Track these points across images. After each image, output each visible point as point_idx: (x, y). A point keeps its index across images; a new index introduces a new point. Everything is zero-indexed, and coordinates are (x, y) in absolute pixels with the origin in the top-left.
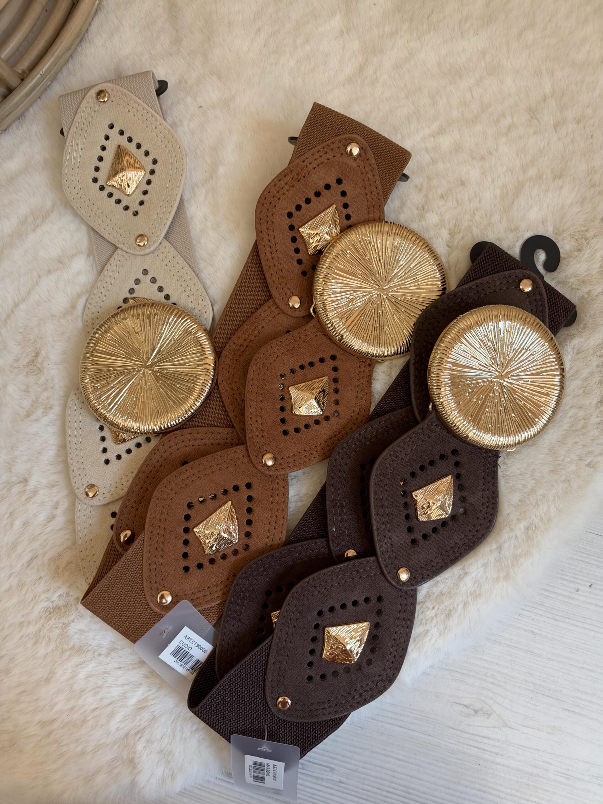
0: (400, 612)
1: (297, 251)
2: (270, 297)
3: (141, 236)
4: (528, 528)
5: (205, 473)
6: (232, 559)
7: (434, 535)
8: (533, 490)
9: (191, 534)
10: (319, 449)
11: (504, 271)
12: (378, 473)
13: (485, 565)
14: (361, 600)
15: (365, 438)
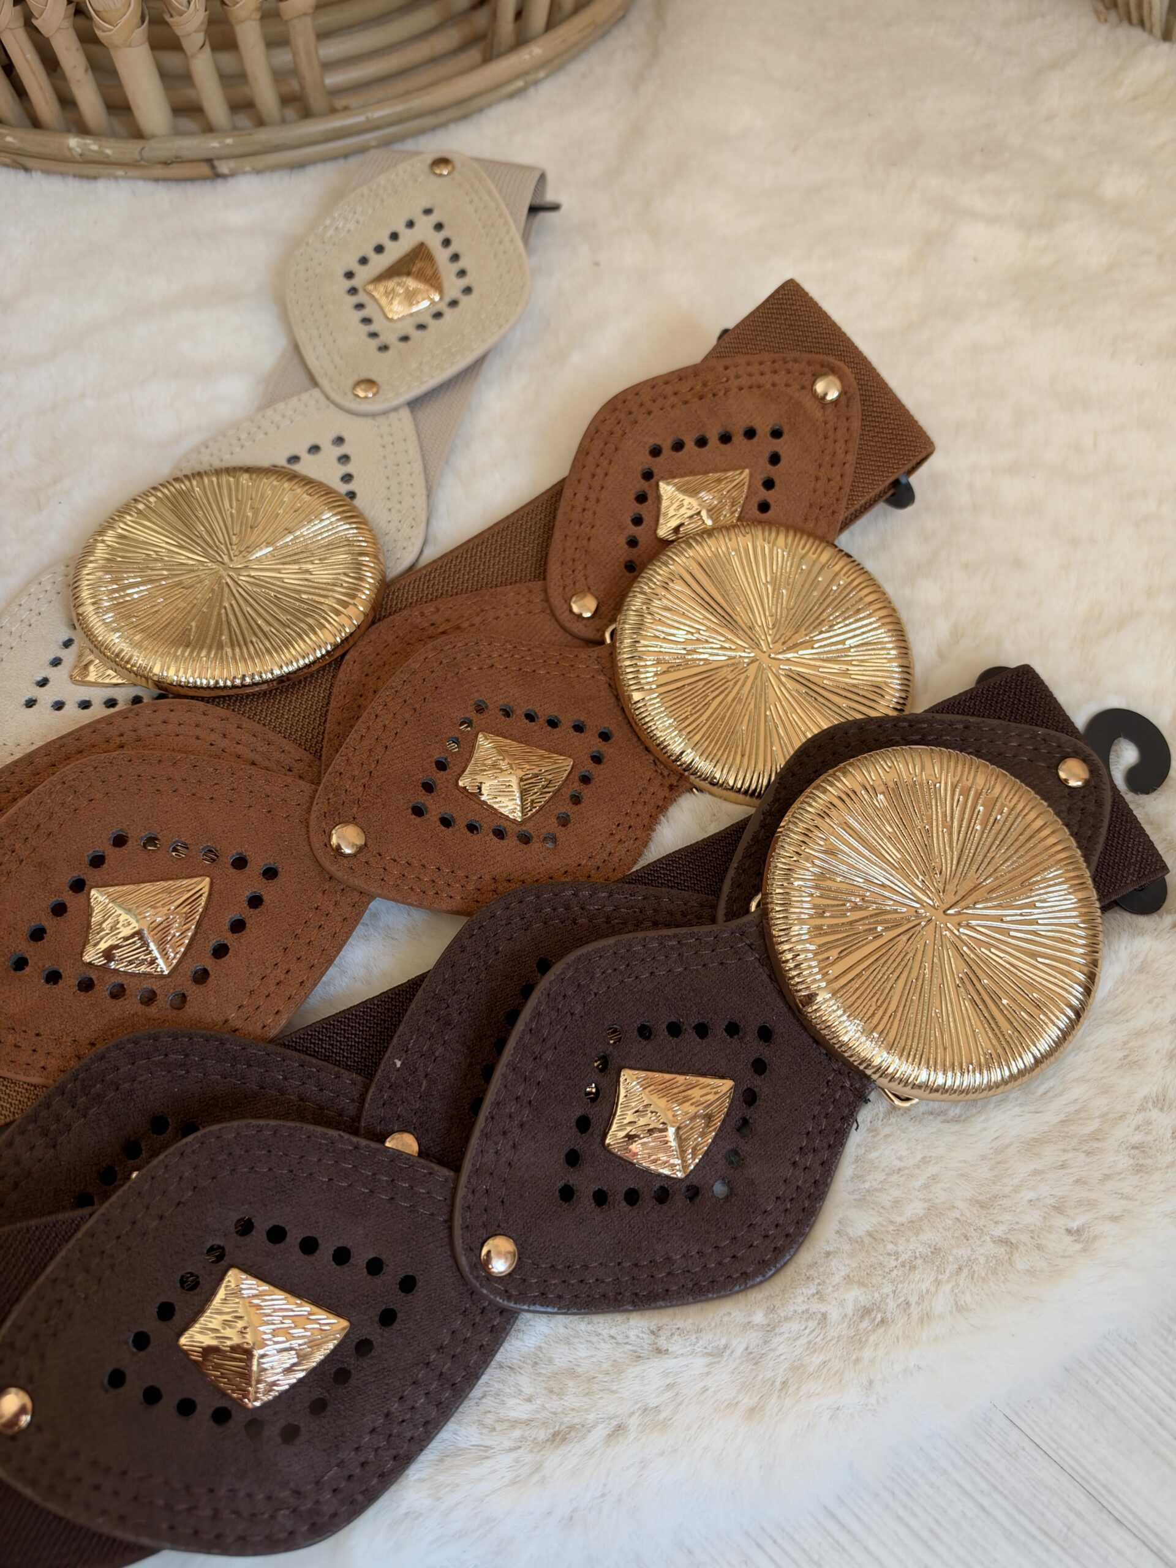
1: (638, 521)
2: (542, 573)
4: (866, 1312)
6: (131, 1005)
7: (624, 1207)
8: (914, 1226)
9: (81, 897)
10: (471, 887)
11: (1036, 725)
14: (360, 1259)
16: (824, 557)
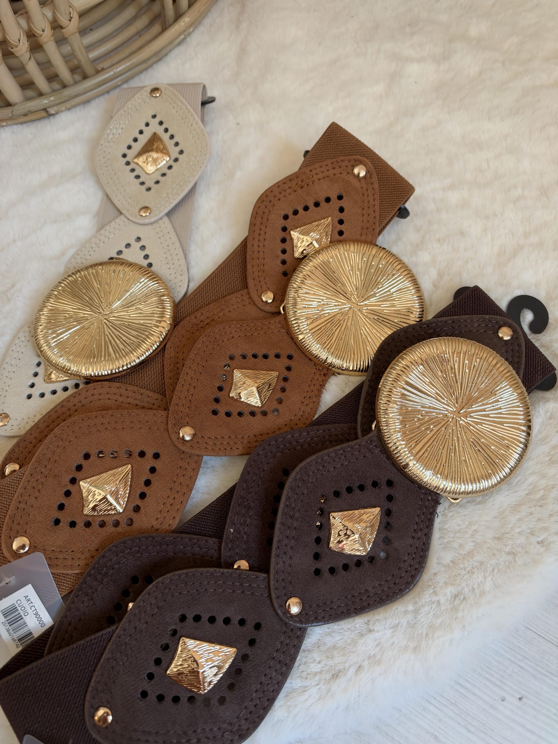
0: (277, 651)
1: (284, 252)
2: (246, 286)
3: (146, 208)
4: (456, 596)
5: (114, 427)
6: (110, 529)
7: (343, 572)
8: (470, 554)
9: (76, 485)
10: (245, 442)
11: (485, 314)
12: (298, 477)
13: (395, 627)
14: (235, 620)
15: (297, 442)
16: (374, 252)
